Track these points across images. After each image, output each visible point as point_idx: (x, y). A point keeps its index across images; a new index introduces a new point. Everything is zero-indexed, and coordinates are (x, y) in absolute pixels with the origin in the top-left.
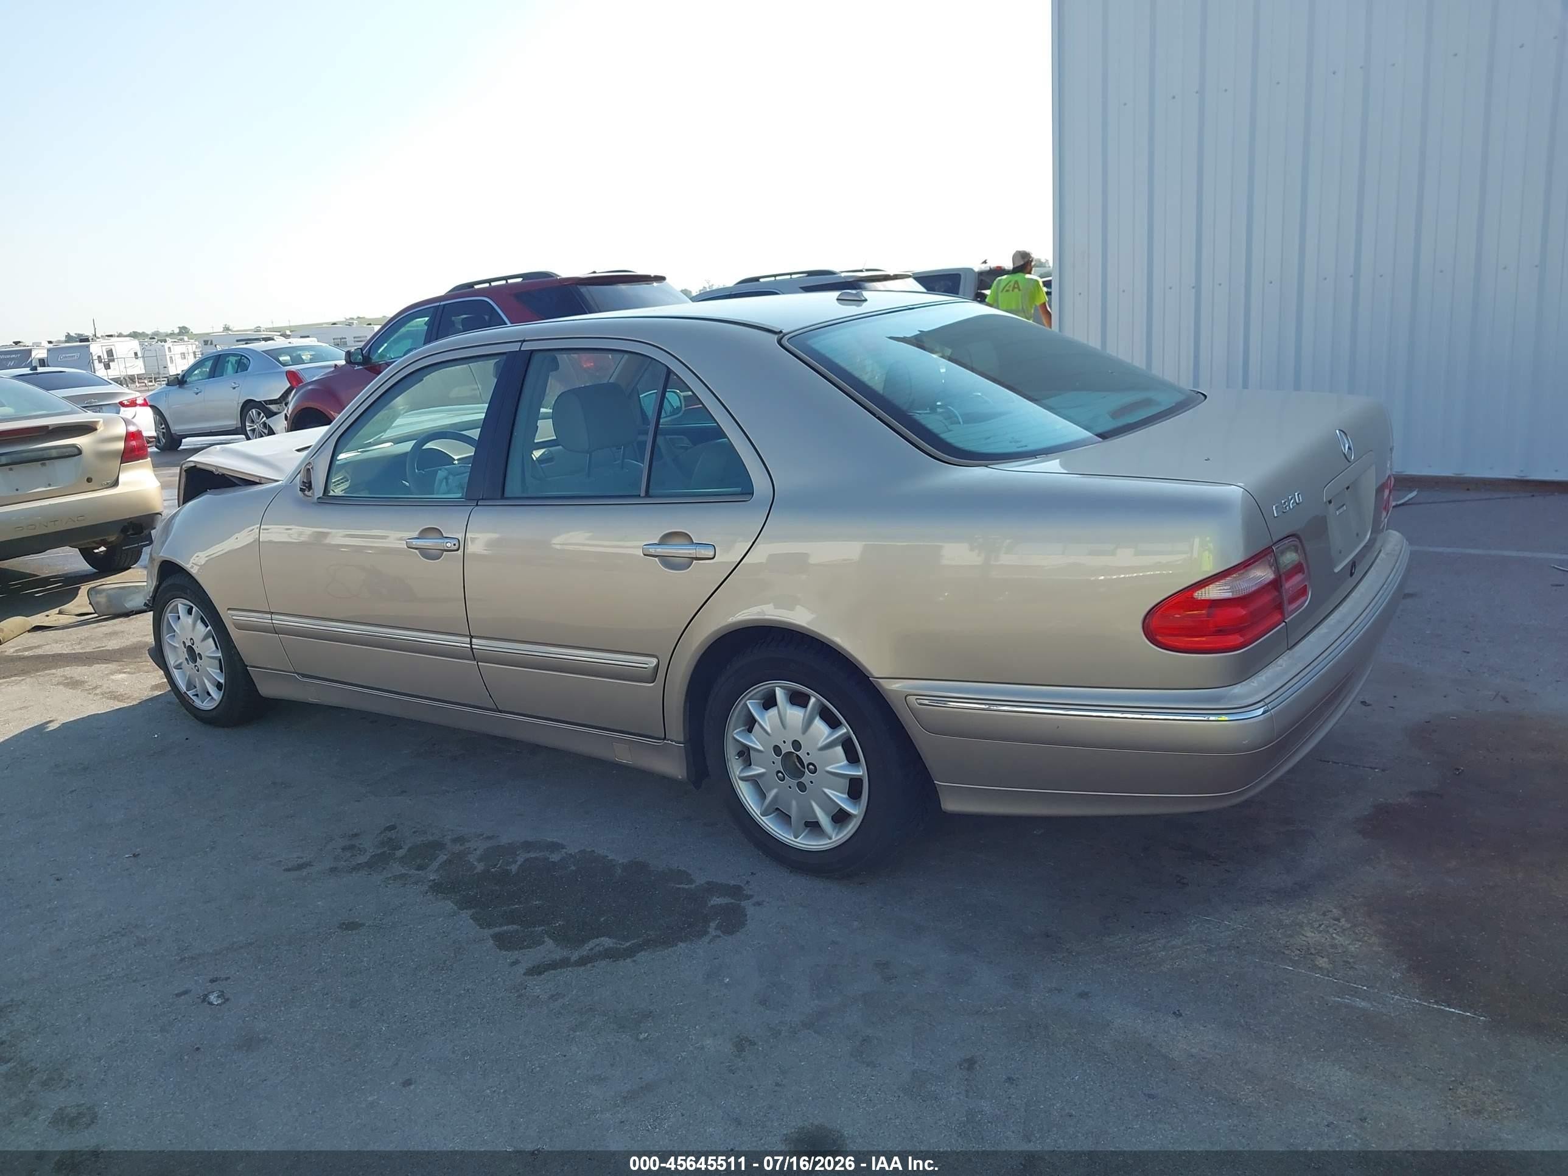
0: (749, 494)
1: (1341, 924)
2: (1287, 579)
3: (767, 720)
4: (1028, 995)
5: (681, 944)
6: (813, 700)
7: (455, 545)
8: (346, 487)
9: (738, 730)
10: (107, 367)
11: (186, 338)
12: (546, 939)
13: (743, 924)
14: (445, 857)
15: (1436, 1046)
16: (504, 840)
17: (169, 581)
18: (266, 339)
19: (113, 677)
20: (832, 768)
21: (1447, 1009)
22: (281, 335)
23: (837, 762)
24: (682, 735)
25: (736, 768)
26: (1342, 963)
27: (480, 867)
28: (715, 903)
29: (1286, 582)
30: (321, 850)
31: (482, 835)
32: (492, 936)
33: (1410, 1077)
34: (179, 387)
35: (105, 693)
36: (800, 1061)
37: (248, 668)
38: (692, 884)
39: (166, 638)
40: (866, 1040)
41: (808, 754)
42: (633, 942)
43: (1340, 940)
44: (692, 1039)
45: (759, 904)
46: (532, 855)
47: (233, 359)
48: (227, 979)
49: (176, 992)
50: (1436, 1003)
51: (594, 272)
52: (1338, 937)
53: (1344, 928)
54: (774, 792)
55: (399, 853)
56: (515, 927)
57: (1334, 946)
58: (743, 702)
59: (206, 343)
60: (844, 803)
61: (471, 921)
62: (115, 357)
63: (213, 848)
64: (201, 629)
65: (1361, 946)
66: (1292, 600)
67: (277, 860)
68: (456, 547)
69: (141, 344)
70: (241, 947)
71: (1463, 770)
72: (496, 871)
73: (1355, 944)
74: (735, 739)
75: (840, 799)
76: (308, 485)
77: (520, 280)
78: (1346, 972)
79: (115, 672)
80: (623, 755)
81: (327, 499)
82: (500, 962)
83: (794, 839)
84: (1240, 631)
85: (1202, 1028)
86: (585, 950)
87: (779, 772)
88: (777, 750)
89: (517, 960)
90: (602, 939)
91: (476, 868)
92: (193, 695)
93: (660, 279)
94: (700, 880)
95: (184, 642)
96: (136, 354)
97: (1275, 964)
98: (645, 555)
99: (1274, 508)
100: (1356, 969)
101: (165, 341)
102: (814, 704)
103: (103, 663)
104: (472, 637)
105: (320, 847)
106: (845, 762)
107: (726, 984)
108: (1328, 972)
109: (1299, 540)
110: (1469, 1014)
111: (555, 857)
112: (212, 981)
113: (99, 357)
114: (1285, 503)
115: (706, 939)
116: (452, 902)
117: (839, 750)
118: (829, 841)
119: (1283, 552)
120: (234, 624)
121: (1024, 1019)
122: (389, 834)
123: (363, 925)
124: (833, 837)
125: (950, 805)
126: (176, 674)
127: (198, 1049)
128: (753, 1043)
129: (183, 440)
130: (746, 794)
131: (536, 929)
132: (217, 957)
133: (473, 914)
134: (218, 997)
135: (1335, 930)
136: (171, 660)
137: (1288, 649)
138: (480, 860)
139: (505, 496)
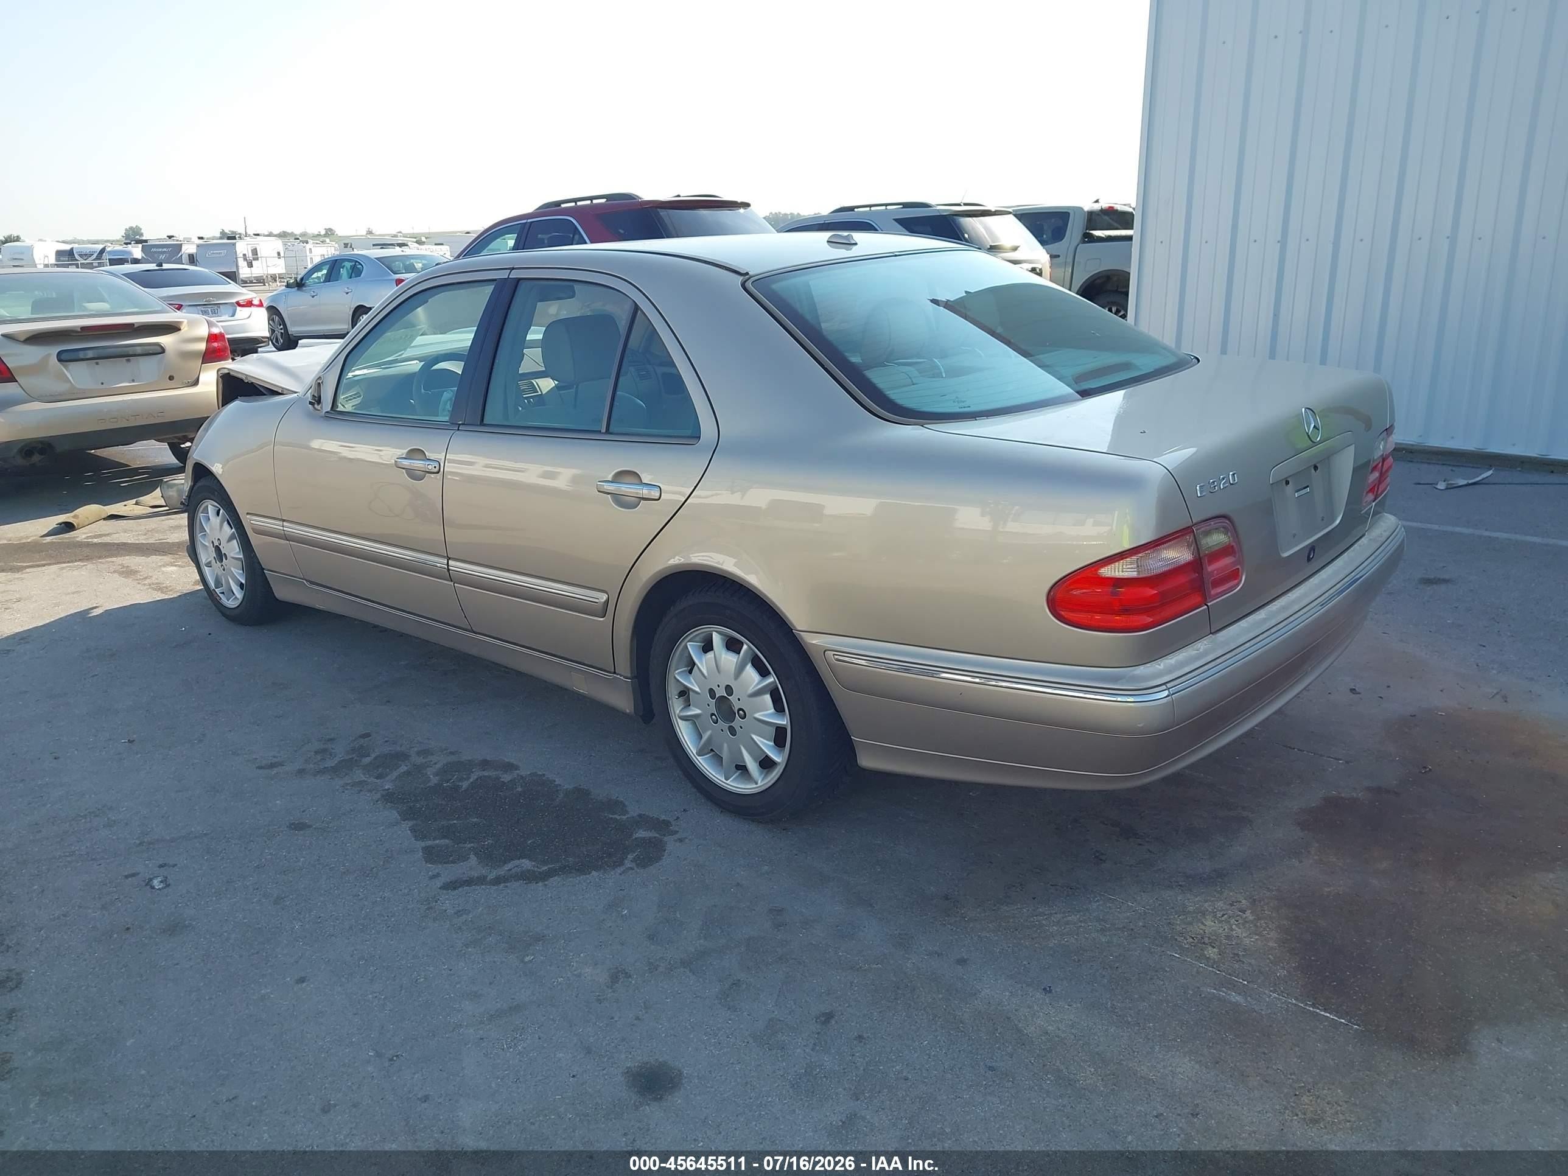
0: (697, 437)
1: (1244, 916)
2: (1210, 562)
3: (704, 663)
4: (907, 956)
5: (594, 873)
6: (745, 647)
7: (435, 467)
8: (357, 403)
9: (679, 670)
10: (250, 265)
11: (328, 240)
12: (472, 856)
13: (659, 859)
14: (406, 768)
15: (1297, 1049)
16: (466, 756)
17: (201, 483)
18: (401, 245)
19: (164, 569)
20: (760, 715)
21: (1323, 1013)
22: (416, 242)
23: (765, 711)
24: (629, 672)
25: (676, 706)
26: (1232, 956)
27: (434, 780)
28: (640, 836)
29: (1209, 565)
30: (296, 751)
31: (447, 750)
32: (423, 848)
33: (1258, 1078)
34: (298, 289)
35: (153, 584)
36: (667, 998)
37: (265, 571)
38: (625, 815)
39: (199, 536)
40: (736, 984)
41: (739, 700)
42: (551, 866)
43: (1238, 931)
44: (573, 966)
45: (681, 840)
46: (486, 773)
47: (348, 265)
48: (175, 865)
49: (126, 874)
50: (1313, 1005)
51: (679, 196)
52: (1237, 929)
53: (1247, 920)
54: (709, 733)
55: (367, 760)
56: (447, 841)
57: (1228, 937)
58: (683, 644)
59: (346, 245)
60: (769, 750)
61: (409, 832)
62: (259, 255)
63: (200, 741)
64: (228, 531)
65: (1257, 939)
66: (1217, 583)
67: (254, 757)
68: (436, 470)
69: (285, 244)
70: (196, 837)
71: (1430, 770)
72: (448, 786)
73: (1251, 938)
74: (675, 677)
75: (767, 746)
76: (317, 400)
77: (603, 201)
78: (1231, 965)
79: (168, 565)
80: (581, 686)
81: (335, 414)
82: (422, 874)
83: (724, 780)
84: (1147, 611)
85: (1067, 1007)
86: (502, 871)
87: (713, 714)
88: (712, 692)
89: (438, 873)
90: (523, 861)
91: (429, 781)
92: (221, 593)
93: (746, 205)
94: (633, 811)
95: (213, 542)
96: (279, 254)
97: (1163, 950)
98: (599, 491)
99: (1198, 488)
100: (1243, 962)
101: (307, 243)
102: (746, 651)
103: (159, 555)
104: (449, 559)
105: (295, 749)
106: (773, 710)
107: (622, 916)
108: (1214, 962)
109: (1230, 521)
110: (1343, 1021)
111: (506, 778)
112: (161, 866)
113: (244, 255)
114: (1214, 482)
115: (619, 870)
116: (398, 812)
117: (767, 698)
118: (755, 786)
119: (1207, 533)
120: (253, 529)
121: (894, 979)
122: (362, 741)
123: (310, 826)
124: (759, 782)
125: (866, 761)
126: (207, 570)
127: (128, 929)
128: (628, 976)
129: (300, 342)
130: (685, 733)
131: (466, 845)
132: (173, 844)
133: (413, 826)
134: (161, 882)
135: (1237, 921)
136: (203, 558)
137: (1211, 633)
138: (436, 774)
139: (485, 422)
